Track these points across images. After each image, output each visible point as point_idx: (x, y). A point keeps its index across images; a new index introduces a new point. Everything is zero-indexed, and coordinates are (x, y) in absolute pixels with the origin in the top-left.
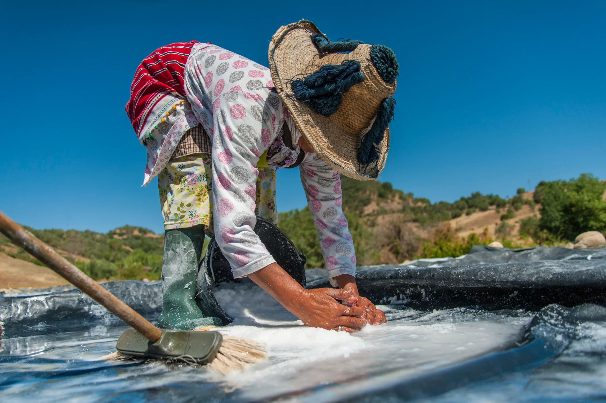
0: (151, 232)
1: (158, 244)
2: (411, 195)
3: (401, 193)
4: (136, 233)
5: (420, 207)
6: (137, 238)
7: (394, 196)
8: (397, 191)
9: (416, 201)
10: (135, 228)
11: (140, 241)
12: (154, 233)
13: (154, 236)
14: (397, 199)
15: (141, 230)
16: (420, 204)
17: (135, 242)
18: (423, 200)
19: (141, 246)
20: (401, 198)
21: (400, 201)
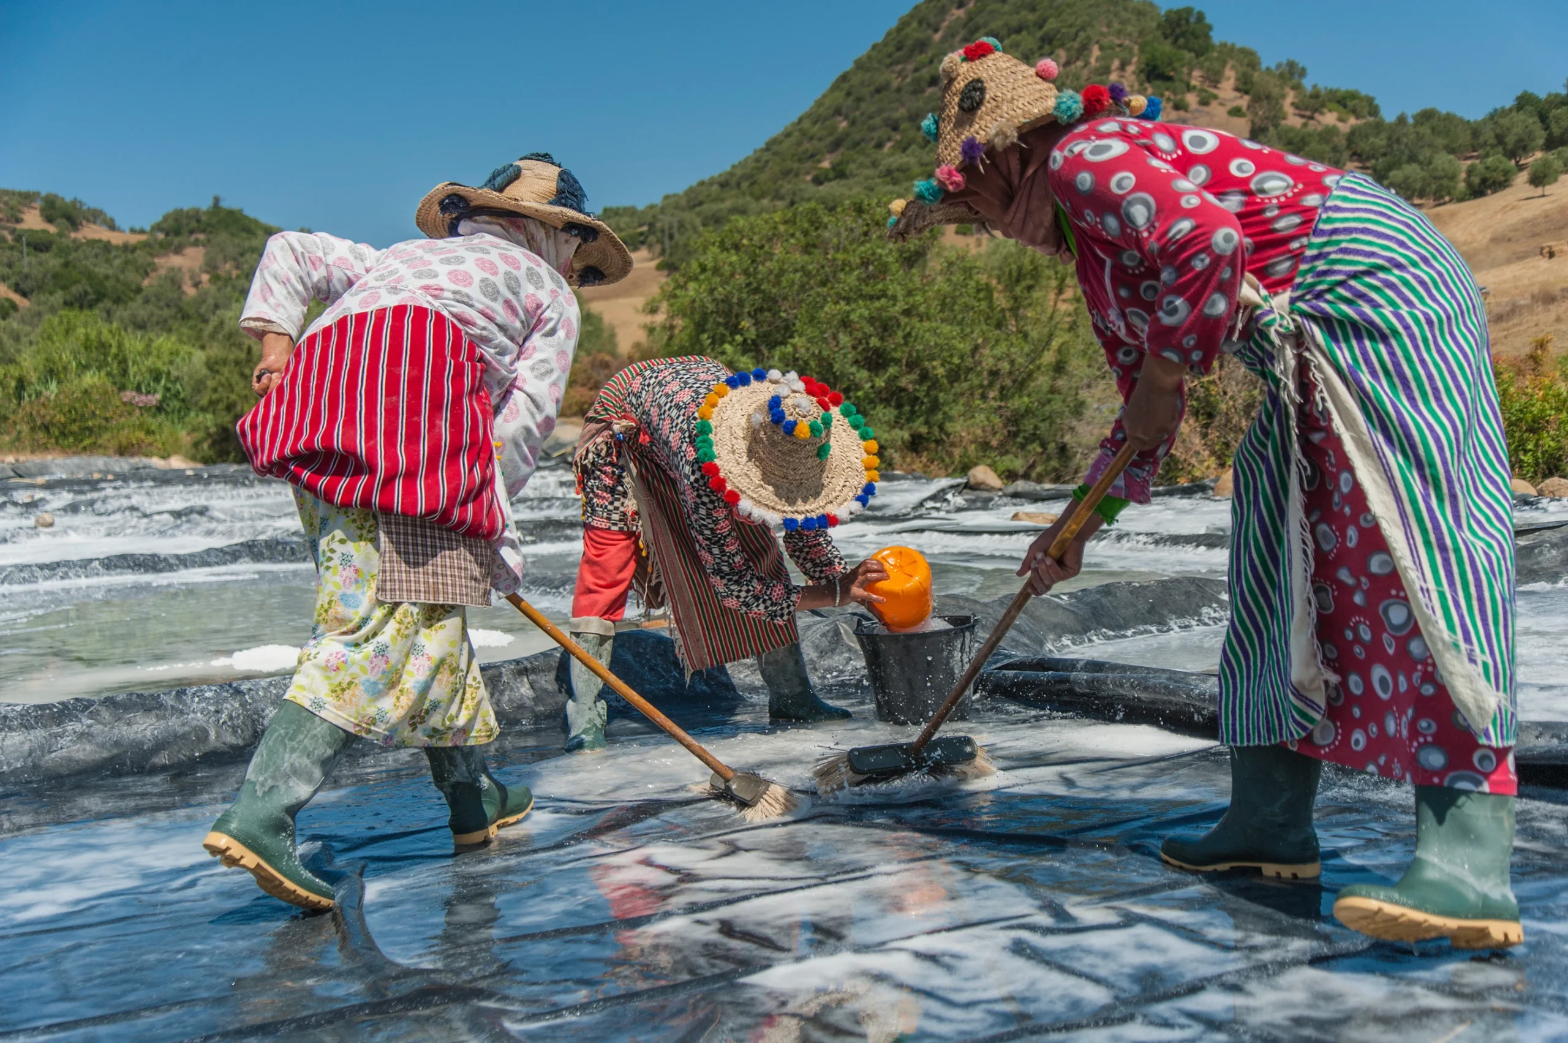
0: (96, 216)
1: (131, 276)
2: (1292, 72)
3: (1249, 59)
4: (33, 221)
5: (1329, 133)
6: (40, 245)
7: (1214, 79)
8: (1229, 52)
9: (1311, 105)
10: (27, 198)
11: (53, 262)
12: (112, 227)
13: (116, 239)
14: (1227, 90)
15: (53, 209)
16: (1329, 118)
17: (28, 263)
18: (1345, 102)
19: (60, 281)
20: (1244, 86)
21: (1244, 102)
